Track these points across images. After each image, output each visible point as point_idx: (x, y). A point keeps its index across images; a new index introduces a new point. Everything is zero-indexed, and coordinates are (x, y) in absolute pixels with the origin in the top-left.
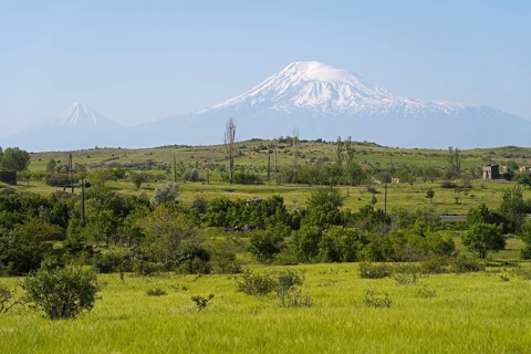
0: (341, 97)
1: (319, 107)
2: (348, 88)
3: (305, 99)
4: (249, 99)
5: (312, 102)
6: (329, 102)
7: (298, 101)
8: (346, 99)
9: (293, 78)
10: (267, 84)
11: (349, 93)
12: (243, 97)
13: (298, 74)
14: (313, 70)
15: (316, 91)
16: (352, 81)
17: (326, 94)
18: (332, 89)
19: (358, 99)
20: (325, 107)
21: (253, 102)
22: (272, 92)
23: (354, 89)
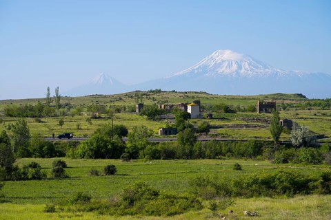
0: (243, 69)
1: (231, 74)
2: (246, 64)
3: (224, 70)
4: (193, 70)
5: (228, 71)
6: (237, 71)
7: (220, 71)
8: (245, 69)
9: (217, 59)
10: (203, 62)
11: (247, 66)
12: (190, 69)
13: (220, 57)
14: (228, 55)
15: (230, 66)
16: (249, 60)
17: (235, 67)
18: (238, 64)
19: (252, 70)
20: (234, 74)
21: (196, 72)
22: (206, 66)
23: (249, 64)
